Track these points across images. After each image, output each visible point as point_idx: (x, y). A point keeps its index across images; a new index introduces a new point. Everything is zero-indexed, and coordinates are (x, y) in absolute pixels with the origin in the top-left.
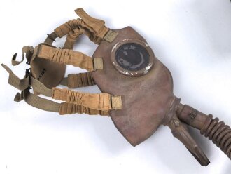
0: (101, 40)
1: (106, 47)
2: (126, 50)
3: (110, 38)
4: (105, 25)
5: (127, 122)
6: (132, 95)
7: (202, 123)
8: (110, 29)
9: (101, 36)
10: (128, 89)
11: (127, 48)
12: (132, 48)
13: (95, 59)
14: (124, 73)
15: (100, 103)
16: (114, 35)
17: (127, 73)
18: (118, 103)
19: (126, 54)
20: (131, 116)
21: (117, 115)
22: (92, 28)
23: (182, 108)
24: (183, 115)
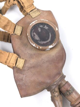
0: (27, 14)
1: (28, 20)
2: (41, 28)
3: (33, 15)
4: (34, 4)
5: (22, 80)
6: (32, 61)
7: (74, 100)
8: (36, 8)
9: (28, 11)
10: (31, 56)
11: (42, 26)
12: (46, 27)
13: (17, 26)
14: (32, 44)
15: (7, 59)
16: (38, 13)
17: (34, 45)
18: (21, 63)
19: (40, 31)
20: (26, 77)
21: (17, 72)
22: (23, 3)
23: (64, 83)
24: (63, 89)
